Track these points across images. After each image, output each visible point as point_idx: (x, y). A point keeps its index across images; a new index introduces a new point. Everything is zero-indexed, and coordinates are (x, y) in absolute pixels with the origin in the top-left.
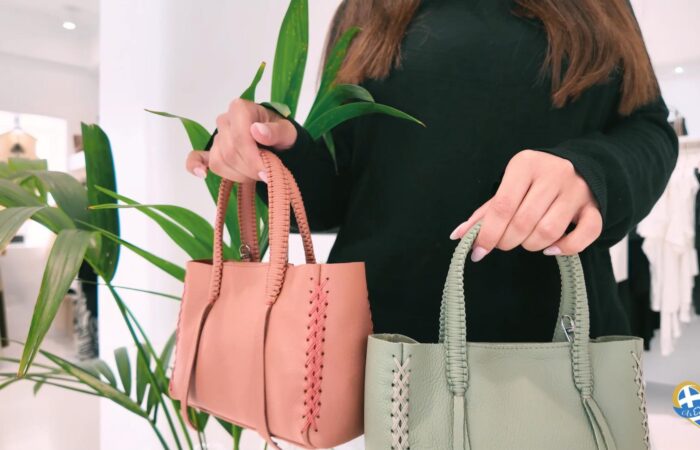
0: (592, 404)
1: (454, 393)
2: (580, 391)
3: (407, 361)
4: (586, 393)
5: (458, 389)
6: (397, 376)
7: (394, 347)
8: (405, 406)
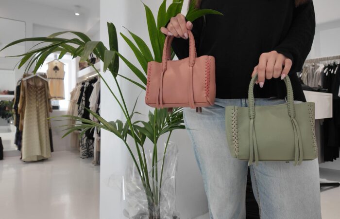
0: (294, 120)
1: (251, 119)
2: (290, 116)
3: (236, 111)
4: (292, 116)
5: (252, 117)
6: (233, 115)
7: (232, 107)
8: (236, 122)
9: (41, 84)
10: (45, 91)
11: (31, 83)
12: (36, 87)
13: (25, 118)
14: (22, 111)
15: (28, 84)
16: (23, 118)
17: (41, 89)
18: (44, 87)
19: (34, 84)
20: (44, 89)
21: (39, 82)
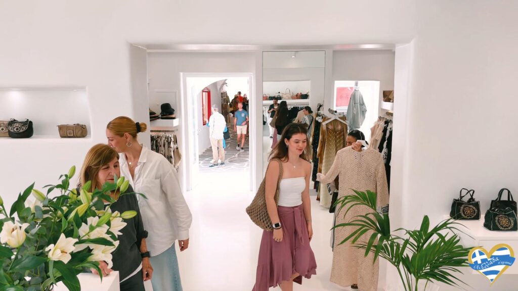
9: (340, 127)
10: (344, 135)
11: (330, 127)
12: (334, 131)
13: (324, 161)
14: (321, 155)
15: (327, 128)
16: (321, 162)
17: (339, 133)
18: (343, 131)
19: (333, 128)
20: (343, 133)
21: (338, 126)
